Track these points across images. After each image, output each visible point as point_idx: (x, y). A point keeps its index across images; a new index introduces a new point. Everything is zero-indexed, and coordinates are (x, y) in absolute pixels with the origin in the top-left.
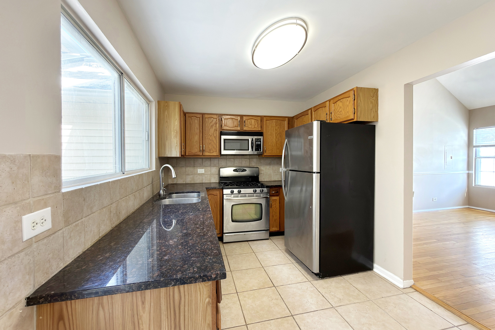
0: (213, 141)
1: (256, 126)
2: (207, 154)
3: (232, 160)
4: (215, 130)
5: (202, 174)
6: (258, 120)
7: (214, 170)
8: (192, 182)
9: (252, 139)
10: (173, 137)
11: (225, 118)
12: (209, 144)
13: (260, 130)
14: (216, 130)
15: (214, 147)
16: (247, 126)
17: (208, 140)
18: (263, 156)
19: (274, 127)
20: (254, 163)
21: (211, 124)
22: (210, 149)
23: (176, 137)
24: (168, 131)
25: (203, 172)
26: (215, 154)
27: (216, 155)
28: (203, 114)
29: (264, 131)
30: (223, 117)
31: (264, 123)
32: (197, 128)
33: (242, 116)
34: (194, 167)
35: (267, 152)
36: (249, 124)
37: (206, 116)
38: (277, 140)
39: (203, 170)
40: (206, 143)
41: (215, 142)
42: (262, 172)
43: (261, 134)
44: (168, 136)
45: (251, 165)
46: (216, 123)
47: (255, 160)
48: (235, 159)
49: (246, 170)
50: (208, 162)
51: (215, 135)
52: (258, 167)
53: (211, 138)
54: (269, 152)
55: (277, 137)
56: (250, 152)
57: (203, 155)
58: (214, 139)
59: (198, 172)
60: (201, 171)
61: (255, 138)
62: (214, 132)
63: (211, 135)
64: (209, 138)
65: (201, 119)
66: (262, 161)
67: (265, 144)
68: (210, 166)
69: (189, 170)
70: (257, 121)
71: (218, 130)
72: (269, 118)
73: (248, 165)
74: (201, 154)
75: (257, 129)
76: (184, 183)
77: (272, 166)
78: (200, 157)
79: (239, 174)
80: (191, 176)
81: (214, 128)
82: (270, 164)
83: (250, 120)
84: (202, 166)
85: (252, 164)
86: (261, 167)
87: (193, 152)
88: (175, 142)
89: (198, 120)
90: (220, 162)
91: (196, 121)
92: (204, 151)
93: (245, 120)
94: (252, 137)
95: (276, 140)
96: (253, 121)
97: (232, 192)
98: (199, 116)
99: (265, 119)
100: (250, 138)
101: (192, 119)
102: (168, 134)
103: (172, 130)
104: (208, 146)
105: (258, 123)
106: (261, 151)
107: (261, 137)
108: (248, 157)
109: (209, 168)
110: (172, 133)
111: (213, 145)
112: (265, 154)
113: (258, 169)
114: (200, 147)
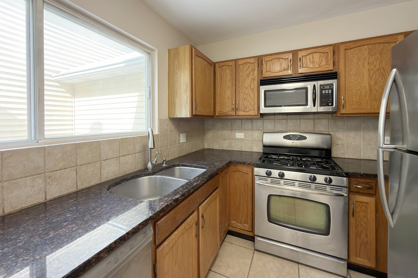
0: (250, 95)
1: (323, 63)
2: (241, 113)
3: (284, 121)
4: (252, 79)
5: (241, 140)
6: (327, 53)
7: (256, 134)
8: (230, 149)
9: (314, 86)
10: (182, 92)
11: (267, 60)
12: (245, 99)
13: (331, 68)
14: (254, 80)
15: (251, 103)
16: (304, 65)
17: (243, 93)
18: (339, 115)
19: (365, 59)
20: (323, 125)
21: (248, 72)
22: (246, 106)
23: (186, 92)
24: (178, 85)
25: (243, 137)
26: (252, 113)
27: (254, 114)
28: (236, 61)
29: (341, 70)
30: (265, 59)
31: (342, 56)
32: (229, 81)
33: (295, 53)
34: (232, 130)
35: (347, 106)
36: (308, 63)
37: (240, 62)
38: (372, 83)
39: (243, 134)
40: (240, 98)
41: (253, 97)
42: (340, 142)
43: (333, 75)
44: (178, 91)
45: (316, 130)
46: (254, 70)
47: (325, 122)
48: (288, 120)
49: (305, 138)
50: (248, 125)
51: (252, 87)
52: (330, 133)
53: (246, 92)
54: (354, 107)
55: (374, 77)
56: (310, 108)
57: (237, 114)
58: (251, 92)
59: (237, 137)
60: (240, 135)
61: (318, 83)
62: (251, 82)
63: (246, 87)
64: (244, 92)
65: (234, 66)
66: (340, 123)
67: (342, 92)
68: (252, 129)
69: (226, 133)
70: (324, 56)
71: (256, 79)
72: (352, 44)
73: (311, 129)
74: (234, 114)
75: (327, 67)
76: (221, 149)
77: (362, 132)
78: (232, 117)
79: (293, 143)
80: (228, 141)
81: (251, 77)
82: (357, 129)
83: (312, 55)
84: (241, 129)
85: (318, 128)
86: (336, 133)
87: (223, 111)
88: (185, 97)
89: (230, 69)
90: (265, 125)
91: (228, 71)
92: (237, 110)
93: (301, 57)
94: (315, 83)
95: (369, 84)
96: (316, 56)
97: (269, 174)
98: (230, 64)
99: (342, 48)
100: (309, 85)
101: (222, 70)
102: (178, 89)
103: (182, 83)
104: (243, 103)
105: (327, 58)
106: (332, 105)
107: (334, 82)
108: (311, 116)
109: (250, 132)
110: (182, 87)
111: (249, 101)
112: (343, 111)
113: (330, 136)
114: (232, 104)
